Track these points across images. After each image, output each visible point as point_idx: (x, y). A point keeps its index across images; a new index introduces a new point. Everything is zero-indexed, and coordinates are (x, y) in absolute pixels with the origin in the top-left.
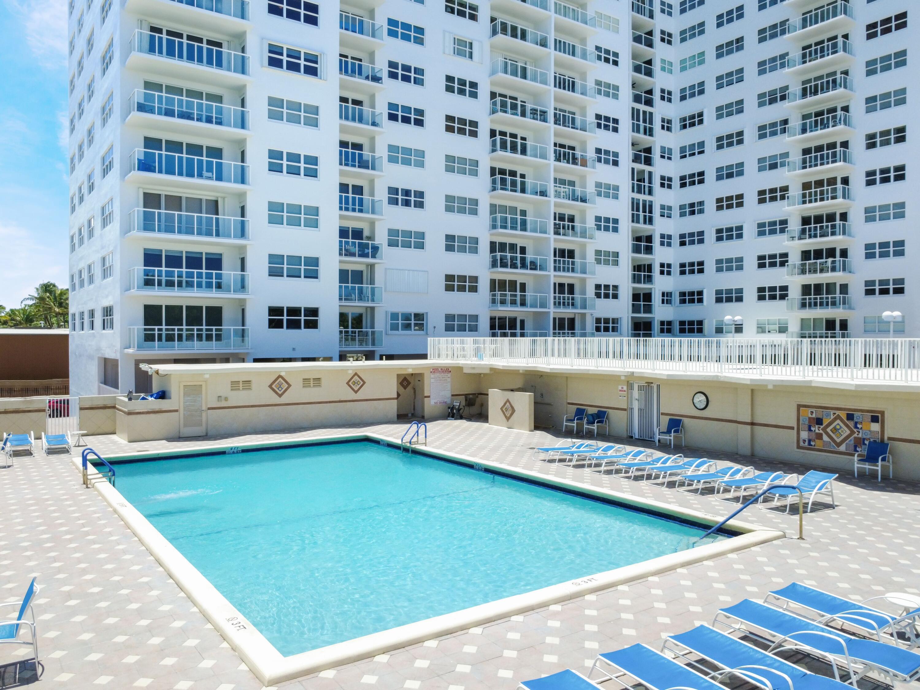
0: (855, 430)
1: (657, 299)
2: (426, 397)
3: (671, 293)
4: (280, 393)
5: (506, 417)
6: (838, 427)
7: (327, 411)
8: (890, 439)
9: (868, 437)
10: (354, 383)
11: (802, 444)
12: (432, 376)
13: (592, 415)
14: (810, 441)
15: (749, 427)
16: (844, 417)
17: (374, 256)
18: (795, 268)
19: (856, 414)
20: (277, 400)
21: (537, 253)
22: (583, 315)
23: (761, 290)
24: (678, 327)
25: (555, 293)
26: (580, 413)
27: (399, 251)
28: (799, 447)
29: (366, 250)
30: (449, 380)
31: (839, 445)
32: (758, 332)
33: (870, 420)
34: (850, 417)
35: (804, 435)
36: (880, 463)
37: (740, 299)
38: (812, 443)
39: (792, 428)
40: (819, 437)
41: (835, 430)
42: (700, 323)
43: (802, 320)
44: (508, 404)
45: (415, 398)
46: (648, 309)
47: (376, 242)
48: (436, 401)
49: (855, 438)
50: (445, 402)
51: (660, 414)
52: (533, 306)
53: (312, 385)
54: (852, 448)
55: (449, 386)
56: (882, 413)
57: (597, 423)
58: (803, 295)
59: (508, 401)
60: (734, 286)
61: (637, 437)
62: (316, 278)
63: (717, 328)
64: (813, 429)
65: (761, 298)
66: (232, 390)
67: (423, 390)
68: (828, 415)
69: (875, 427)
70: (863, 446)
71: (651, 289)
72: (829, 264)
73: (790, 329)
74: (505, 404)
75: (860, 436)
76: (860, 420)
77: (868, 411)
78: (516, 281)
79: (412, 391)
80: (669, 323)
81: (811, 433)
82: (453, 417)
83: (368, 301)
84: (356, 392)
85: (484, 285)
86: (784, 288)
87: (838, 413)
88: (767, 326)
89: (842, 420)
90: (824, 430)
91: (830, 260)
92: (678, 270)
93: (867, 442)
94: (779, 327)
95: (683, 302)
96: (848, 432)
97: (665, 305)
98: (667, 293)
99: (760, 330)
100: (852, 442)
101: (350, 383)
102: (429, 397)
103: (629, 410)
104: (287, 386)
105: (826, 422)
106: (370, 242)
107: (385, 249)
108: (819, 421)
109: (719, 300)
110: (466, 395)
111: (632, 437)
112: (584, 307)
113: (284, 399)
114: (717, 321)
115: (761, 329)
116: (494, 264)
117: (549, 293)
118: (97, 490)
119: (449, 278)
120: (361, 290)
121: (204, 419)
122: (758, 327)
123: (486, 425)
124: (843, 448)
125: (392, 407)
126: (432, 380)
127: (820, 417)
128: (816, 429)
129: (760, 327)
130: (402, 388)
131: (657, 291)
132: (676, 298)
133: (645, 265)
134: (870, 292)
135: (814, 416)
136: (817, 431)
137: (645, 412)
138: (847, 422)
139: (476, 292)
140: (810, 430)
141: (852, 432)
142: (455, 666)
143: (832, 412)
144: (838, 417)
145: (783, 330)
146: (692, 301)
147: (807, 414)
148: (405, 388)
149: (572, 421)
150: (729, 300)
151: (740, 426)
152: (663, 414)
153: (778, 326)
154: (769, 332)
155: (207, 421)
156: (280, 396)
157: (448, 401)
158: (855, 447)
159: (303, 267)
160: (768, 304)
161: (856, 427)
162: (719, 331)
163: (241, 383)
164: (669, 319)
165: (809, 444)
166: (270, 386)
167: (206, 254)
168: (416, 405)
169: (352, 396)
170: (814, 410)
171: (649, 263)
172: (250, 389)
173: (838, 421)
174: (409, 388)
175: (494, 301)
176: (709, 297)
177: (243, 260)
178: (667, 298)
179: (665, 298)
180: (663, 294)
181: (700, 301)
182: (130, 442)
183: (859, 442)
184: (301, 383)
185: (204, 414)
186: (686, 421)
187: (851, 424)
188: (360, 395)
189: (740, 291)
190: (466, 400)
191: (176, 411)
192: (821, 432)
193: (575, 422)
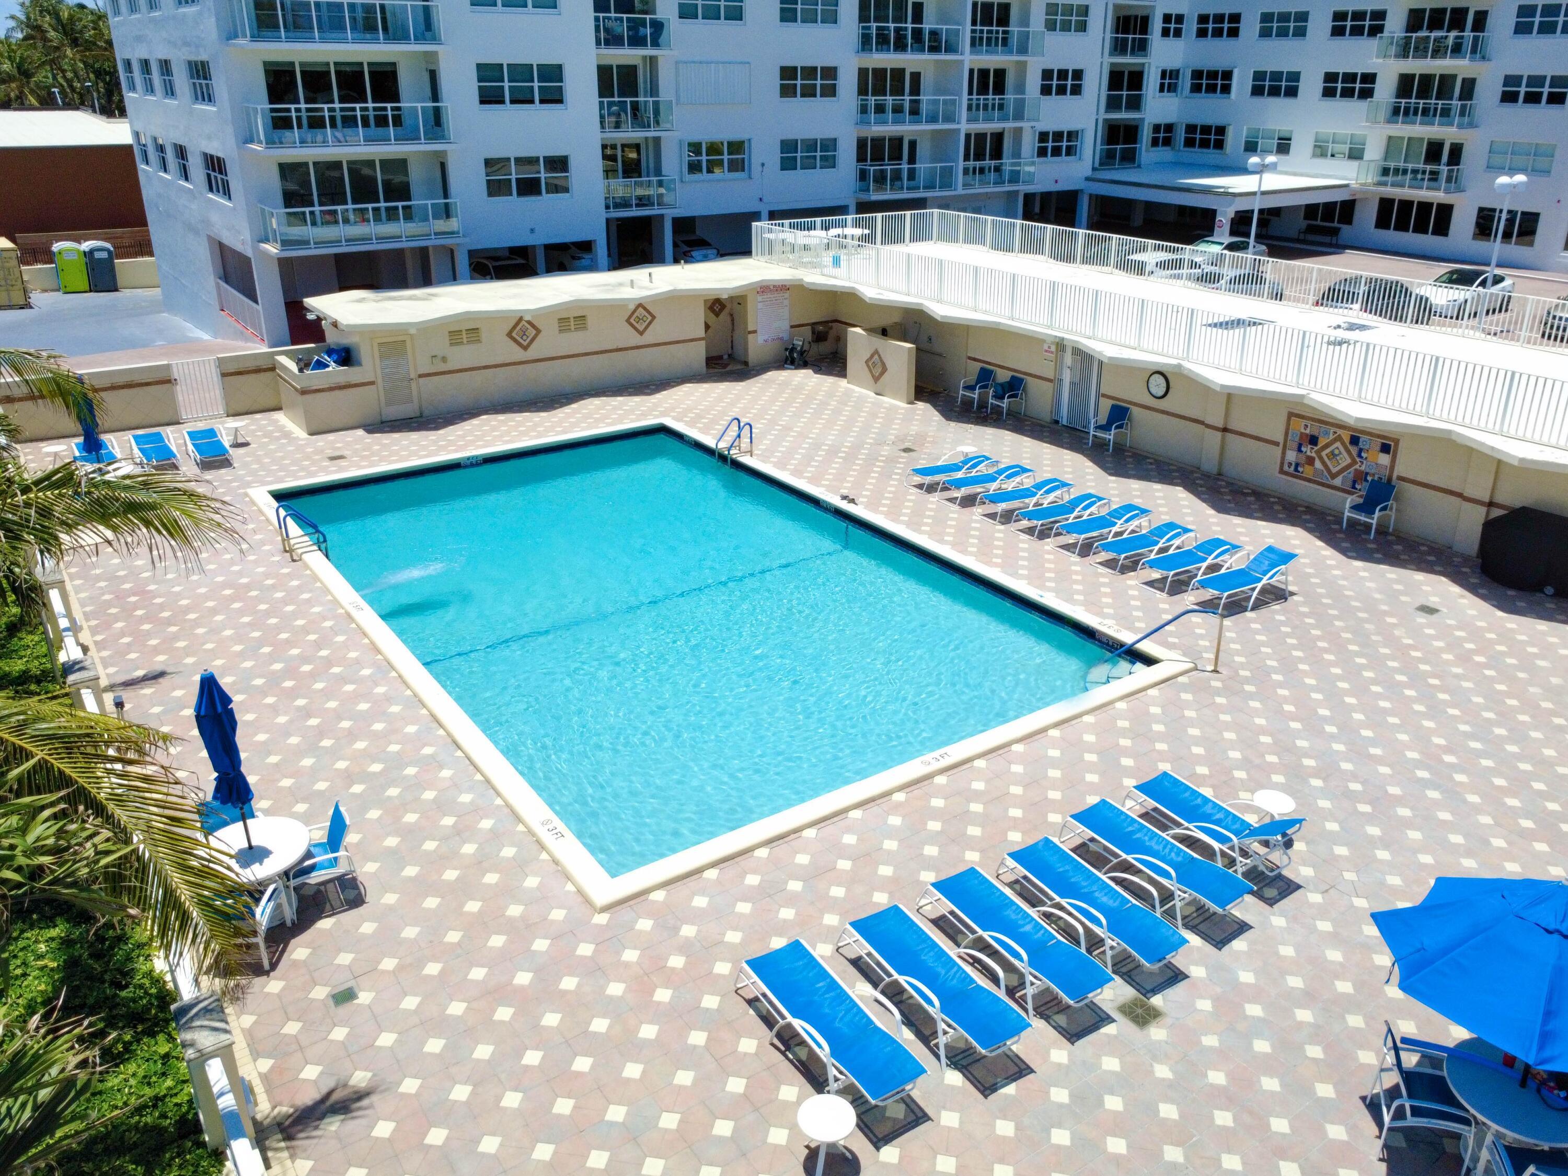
0: (1358, 460)
1: (1152, 81)
2: (750, 332)
3: (1178, 71)
4: (525, 344)
5: (873, 376)
6: (1337, 452)
7: (599, 367)
8: (1401, 478)
9: (1373, 471)
10: (639, 319)
11: (1286, 468)
12: (760, 298)
13: (1002, 385)
14: (1297, 465)
15: (1219, 434)
16: (1347, 440)
17: (656, 44)
18: (1392, 43)
19: (1363, 438)
20: (519, 355)
21: (944, 17)
22: (1018, 132)
23: (1330, 77)
24: (1183, 135)
25: (970, 93)
26: (985, 375)
27: (699, 28)
28: (1282, 471)
29: (641, 29)
30: (786, 302)
31: (1333, 476)
32: (1314, 155)
33: (1378, 448)
34: (1355, 440)
35: (1291, 456)
36: (1377, 514)
37: (1292, 92)
38: (1300, 469)
39: (1276, 444)
40: (1310, 461)
41: (1333, 455)
42: (1221, 130)
43: (1390, 138)
44: (876, 357)
45: (733, 330)
46: (1135, 104)
47: (659, 16)
48: (766, 337)
49: (1356, 470)
50: (781, 339)
51: (1099, 395)
52: (933, 119)
53: (573, 327)
54: (1350, 483)
55: (785, 313)
56: (1397, 442)
57: (1009, 397)
58: (1398, 96)
59: (876, 352)
60: (1286, 67)
61: (1065, 423)
62: (560, 101)
63: (1247, 143)
64: (1303, 449)
65: (1328, 93)
66: (451, 344)
67: (746, 323)
68: (1327, 433)
69: (1384, 459)
70: (1364, 484)
71: (1143, 64)
72: (1450, 42)
73: (1367, 156)
74: (872, 356)
75: (1363, 468)
76: (1367, 447)
77: (1379, 436)
78: (903, 70)
79: (729, 319)
80: (1169, 128)
81: (1300, 455)
82: (792, 363)
83: (649, 126)
84: (641, 333)
85: (847, 82)
86: (1370, 78)
87: (1340, 432)
88: (1331, 145)
89: (1343, 444)
90: (1318, 452)
91: (1453, 34)
92: (1195, 27)
93: (1369, 478)
94: (1350, 149)
95: (1196, 88)
96: (1349, 461)
97: (1165, 93)
98: (1171, 71)
99: (1318, 151)
100: (1351, 476)
101: (632, 320)
102: (755, 332)
103: (1056, 382)
104: (534, 332)
105: (1322, 442)
106: (648, 17)
107: (675, 27)
108: (1313, 440)
109: (1257, 91)
110: (813, 324)
111: (1057, 422)
112: (1019, 116)
113: (532, 353)
114: (1248, 129)
115: (1321, 150)
116: (865, 42)
117: (960, 94)
118: (307, 567)
119: (788, 73)
120: (635, 107)
121: (415, 393)
122: (1315, 146)
123: (843, 383)
124: (1338, 482)
125: (697, 354)
126: (760, 306)
127: (1316, 434)
128: (1308, 450)
129: (1320, 147)
130: (712, 315)
131: (1153, 70)
132: (1186, 82)
133: (1136, 17)
134: (1509, 98)
135: (1308, 431)
136: (1309, 453)
137: (1079, 387)
138: (1350, 447)
139: (834, 95)
140: (1299, 450)
141: (1354, 462)
142: (786, 883)
143: (1333, 429)
144: (1339, 439)
145: (1355, 154)
146: (1211, 89)
147: (1299, 427)
148: (717, 315)
149: (971, 388)
150: (1274, 92)
151: (1208, 431)
152: (1104, 396)
153: (1348, 146)
154: (1333, 156)
155: (419, 393)
156: (525, 348)
157: (786, 336)
158: (1354, 482)
159: (536, 84)
160: (1339, 105)
161: (1360, 456)
162: (1251, 147)
163: (464, 333)
164: (1169, 120)
165: (1296, 470)
166: (509, 335)
167: (369, 64)
168: (735, 342)
169: (634, 339)
170: (1309, 423)
171: (1145, 13)
172: (479, 341)
173: (1338, 444)
174: (724, 316)
175: (864, 110)
176: (1241, 83)
177: (433, 76)
178: (1169, 81)
179: (1167, 81)
180: (1164, 74)
181: (1226, 89)
182: (311, 434)
183: (1360, 476)
184: (556, 325)
185: (414, 385)
186: (1135, 411)
187: (1354, 450)
188: (648, 338)
189: (1295, 77)
190: (813, 333)
191: (372, 383)
192: (1314, 455)
193: (977, 391)
